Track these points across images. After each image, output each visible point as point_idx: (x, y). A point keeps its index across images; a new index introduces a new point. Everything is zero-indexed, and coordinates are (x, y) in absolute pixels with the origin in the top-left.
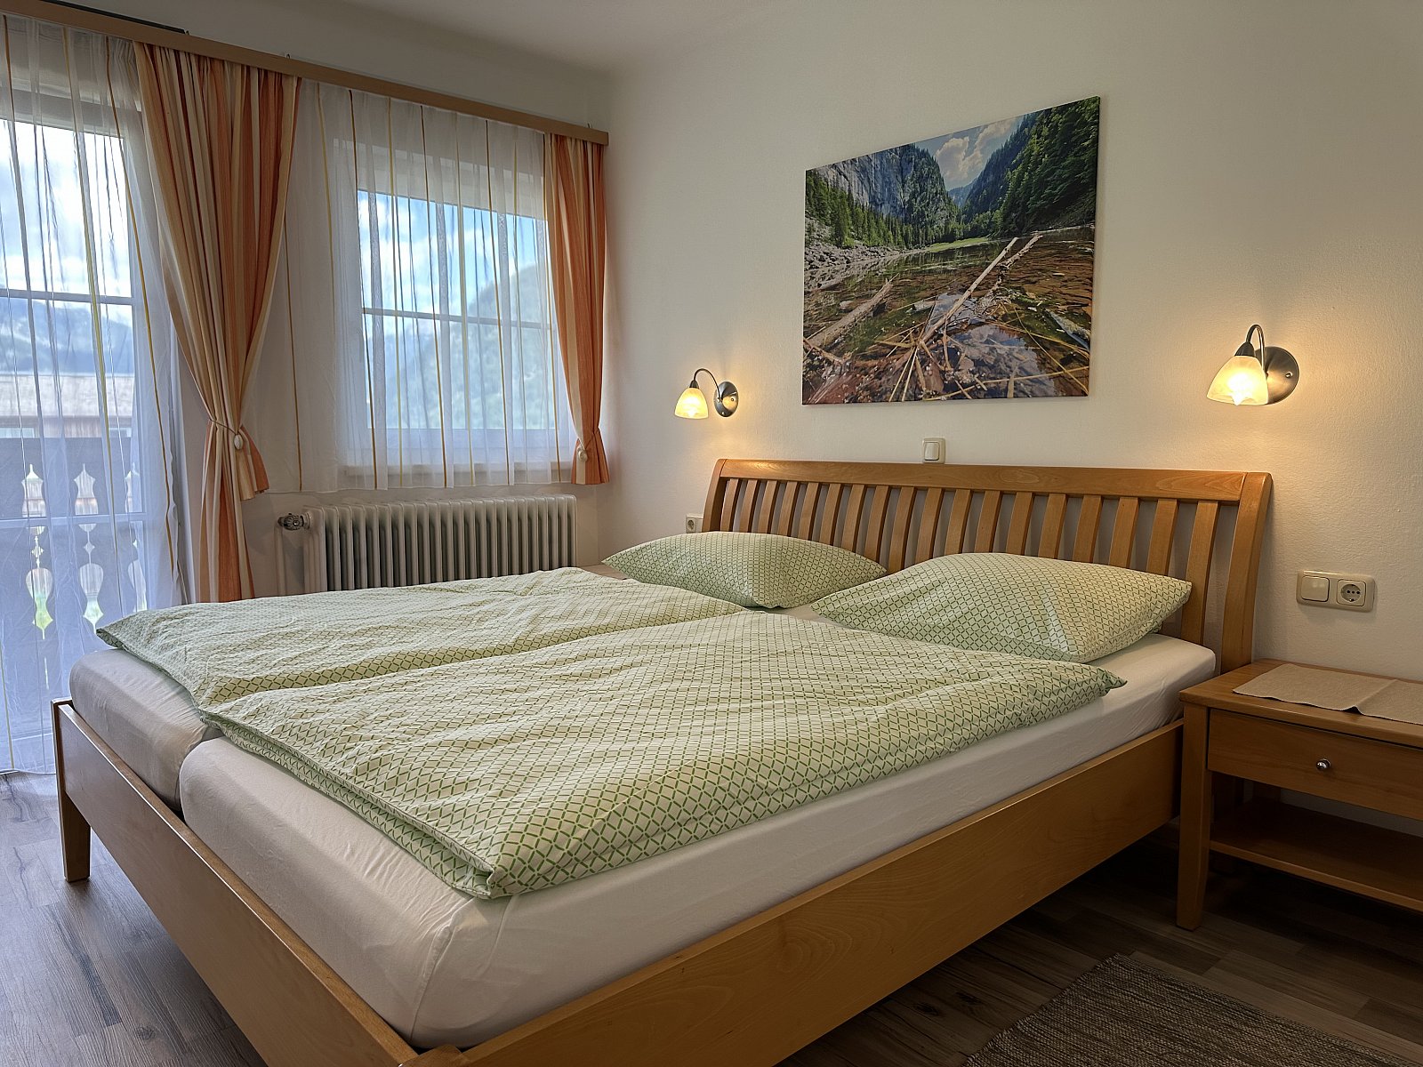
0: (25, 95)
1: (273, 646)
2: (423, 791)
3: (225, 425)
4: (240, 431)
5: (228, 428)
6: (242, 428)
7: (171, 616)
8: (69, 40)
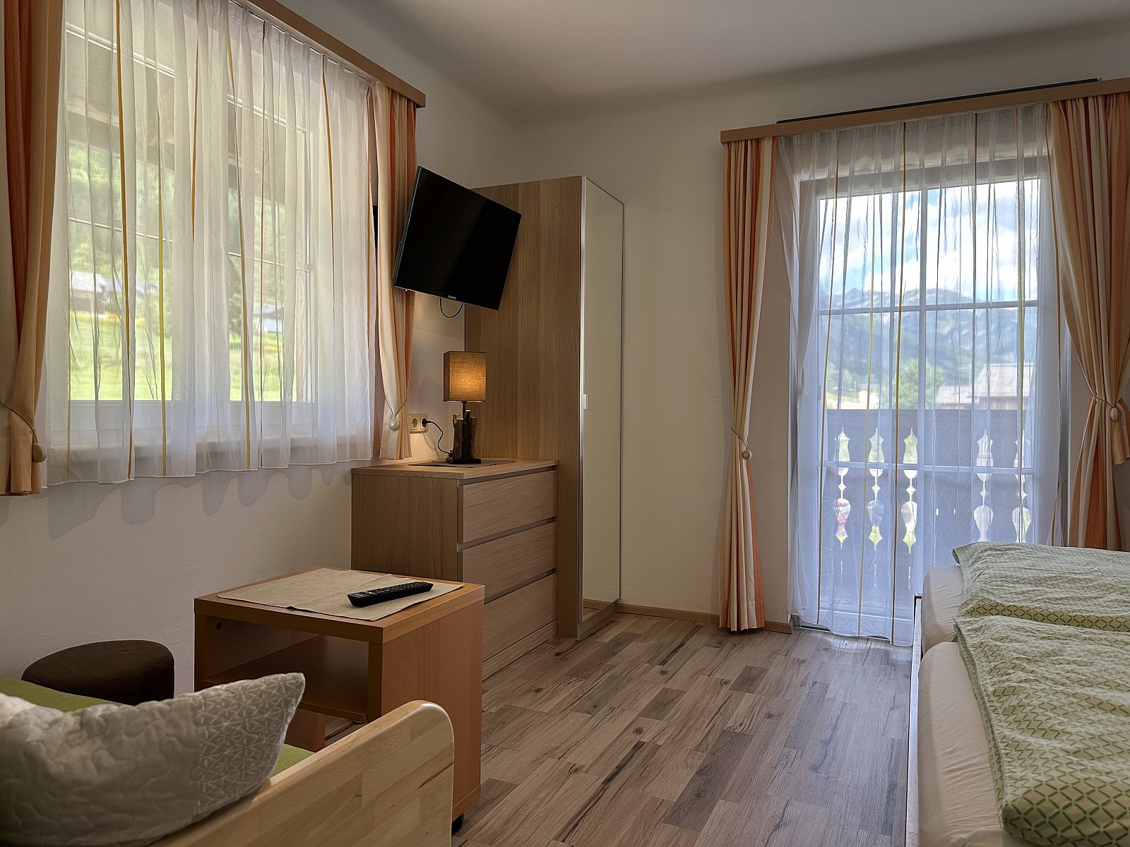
0: (984, 165)
1: (1054, 586)
2: (1024, 725)
3: (1104, 399)
4: (1118, 404)
5: (1106, 402)
6: (1121, 401)
7: (997, 548)
8: (1019, 115)
